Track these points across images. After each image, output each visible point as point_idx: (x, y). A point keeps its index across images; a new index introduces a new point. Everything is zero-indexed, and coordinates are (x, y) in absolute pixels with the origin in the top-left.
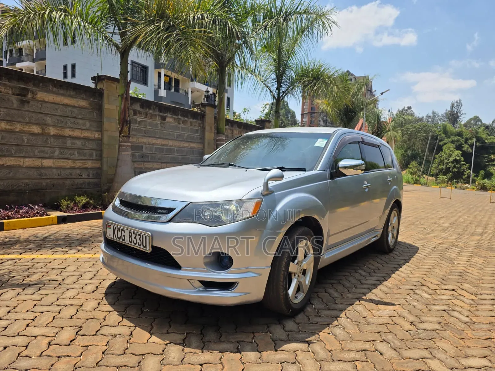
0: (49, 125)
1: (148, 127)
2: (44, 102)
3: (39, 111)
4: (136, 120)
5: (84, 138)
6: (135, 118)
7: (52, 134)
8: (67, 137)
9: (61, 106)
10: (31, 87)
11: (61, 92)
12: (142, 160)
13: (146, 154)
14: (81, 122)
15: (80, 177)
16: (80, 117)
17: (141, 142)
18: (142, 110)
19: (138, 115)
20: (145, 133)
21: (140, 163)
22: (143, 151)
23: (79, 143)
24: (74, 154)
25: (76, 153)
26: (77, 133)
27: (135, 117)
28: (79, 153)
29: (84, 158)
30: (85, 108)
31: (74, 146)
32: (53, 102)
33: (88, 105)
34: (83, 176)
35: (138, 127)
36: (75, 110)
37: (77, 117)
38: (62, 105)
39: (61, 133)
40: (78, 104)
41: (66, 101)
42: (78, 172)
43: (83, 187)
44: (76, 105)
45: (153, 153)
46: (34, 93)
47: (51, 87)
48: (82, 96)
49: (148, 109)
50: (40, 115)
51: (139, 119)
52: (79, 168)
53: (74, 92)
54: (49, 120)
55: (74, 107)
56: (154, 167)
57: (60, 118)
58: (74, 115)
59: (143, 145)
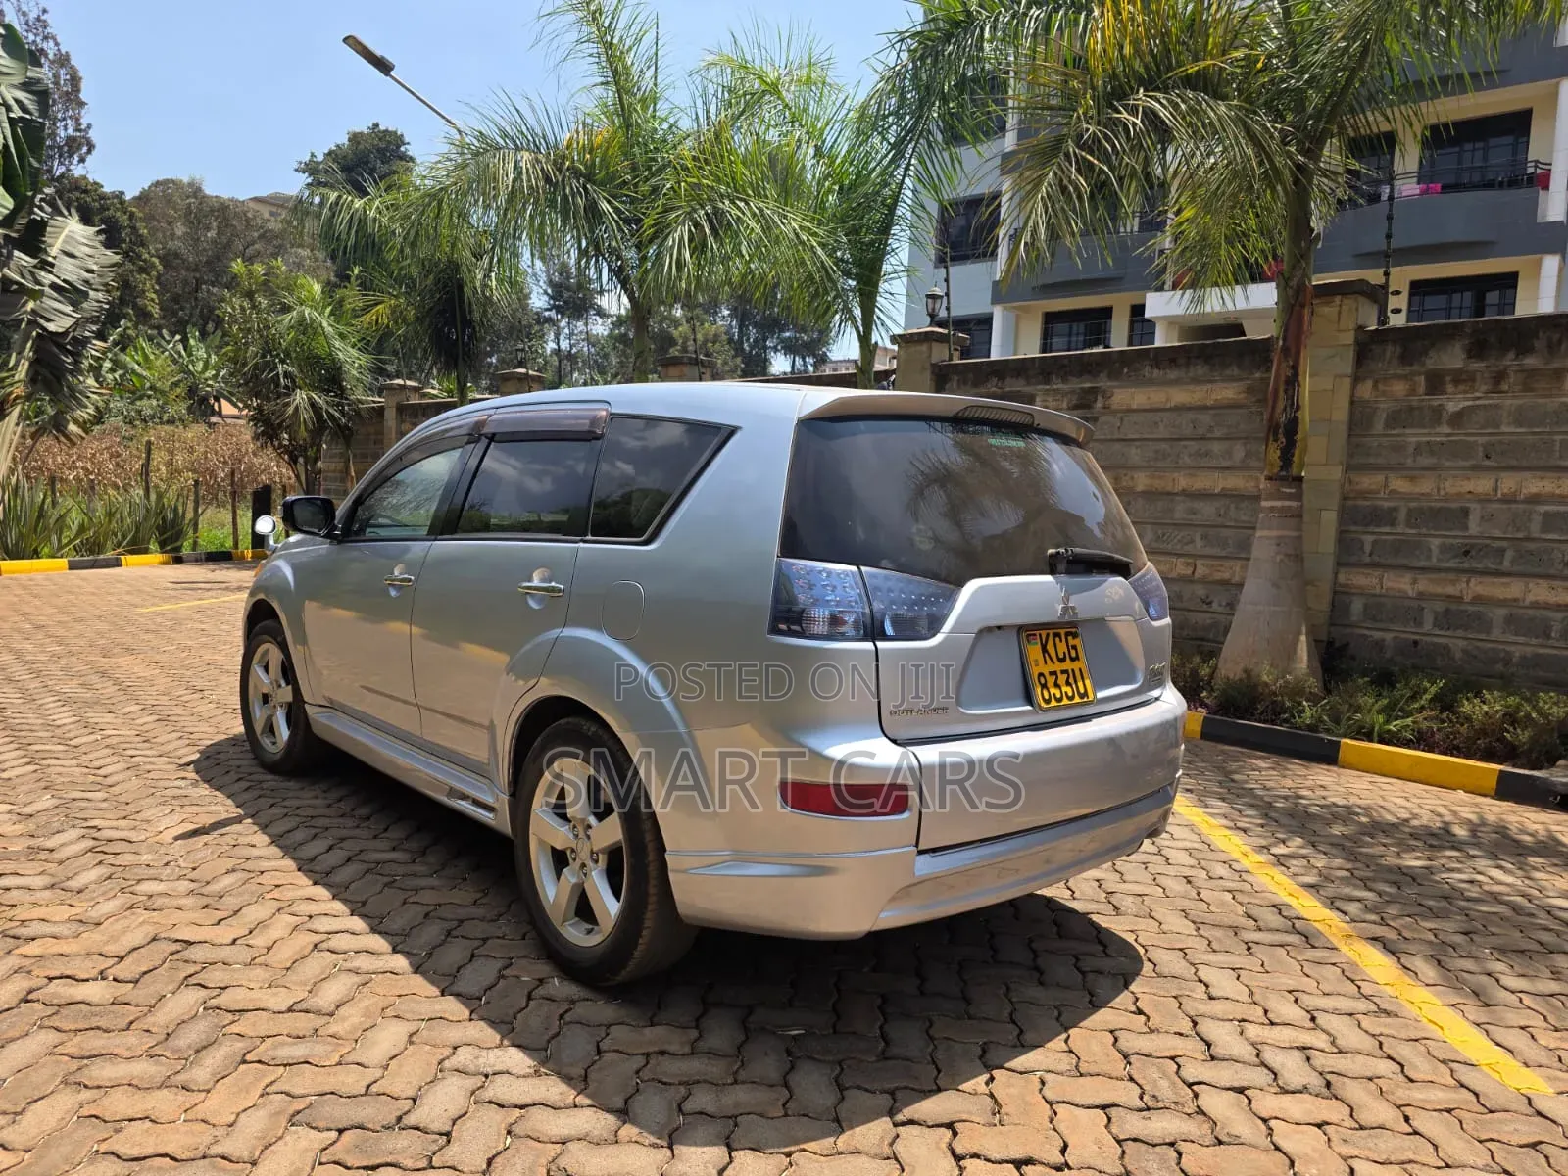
0: (1134, 468)
1: (1505, 429)
2: (1130, 410)
3: (1116, 437)
4: (1438, 411)
5: (1225, 494)
6: (1435, 403)
7: (1140, 488)
8: (1176, 494)
9: (1167, 414)
10: (1103, 382)
11: (1173, 375)
12: (1466, 565)
13: (1488, 542)
14: (1217, 447)
15: (1205, 607)
16: (1218, 434)
17: (1459, 494)
18: (1477, 365)
19: (1450, 388)
20: (1488, 457)
21: (1451, 576)
22: (1466, 528)
23: (1208, 510)
24: (1192, 541)
25: (1198, 538)
26: (1203, 482)
27: (1436, 401)
28: (1204, 537)
29: (1224, 554)
30: (1233, 406)
31: (1193, 517)
32: (1148, 407)
33: (1242, 396)
34: (1215, 606)
35: (1449, 435)
36: (1206, 418)
37: (1209, 435)
38: (1170, 409)
39: (1158, 484)
40: (1214, 397)
41: (1180, 396)
42: (1201, 591)
43: (1211, 636)
44: (1210, 403)
45: (1528, 539)
46: (1107, 396)
47: (1147, 371)
48: (1228, 372)
49: (1511, 355)
50: (1117, 446)
51: (1453, 406)
52: (1203, 581)
53: (1207, 367)
54: (1135, 454)
55: (1204, 408)
56: (1531, 598)
57: (1164, 446)
58: (1201, 431)
59: (1472, 506)
